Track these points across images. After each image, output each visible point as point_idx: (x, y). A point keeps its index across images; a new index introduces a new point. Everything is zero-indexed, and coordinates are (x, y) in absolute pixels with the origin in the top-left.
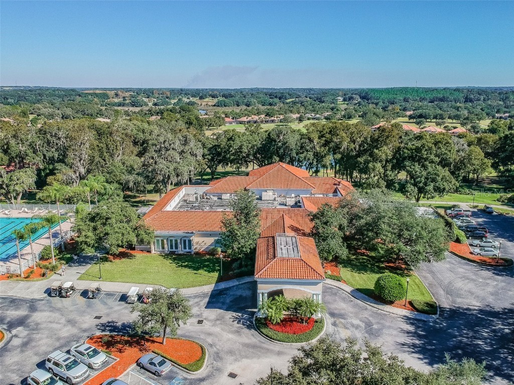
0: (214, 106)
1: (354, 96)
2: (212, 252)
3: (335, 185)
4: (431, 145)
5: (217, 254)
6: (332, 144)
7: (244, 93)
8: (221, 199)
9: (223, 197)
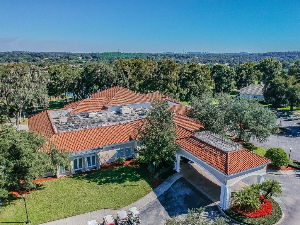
1: (88, 56)
2: (118, 163)
3: (163, 97)
4: (201, 70)
5: (123, 163)
6: (138, 74)
7: (11, 54)
8: (88, 117)
9: (90, 116)
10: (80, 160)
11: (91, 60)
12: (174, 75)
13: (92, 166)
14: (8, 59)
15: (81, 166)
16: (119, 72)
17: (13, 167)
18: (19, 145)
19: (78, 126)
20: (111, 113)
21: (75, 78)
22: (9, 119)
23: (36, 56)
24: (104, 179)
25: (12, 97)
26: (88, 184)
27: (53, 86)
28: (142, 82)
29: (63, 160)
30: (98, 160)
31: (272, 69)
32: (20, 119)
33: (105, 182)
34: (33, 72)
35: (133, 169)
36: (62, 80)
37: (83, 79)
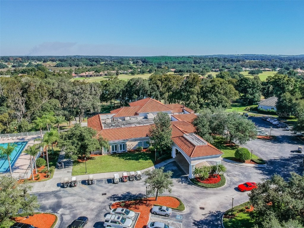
0: (55, 66)
1: (138, 61)
2: (138, 150)
3: (181, 107)
4: (219, 85)
5: (141, 151)
6: (167, 87)
7: (73, 59)
8: (124, 120)
9: (126, 119)
10: (116, 146)
11: (141, 65)
12: (197, 89)
13: (122, 150)
14: (70, 64)
15: (116, 150)
16: (153, 85)
17: (80, 145)
18: (84, 134)
19: (117, 126)
20: (140, 118)
21: (120, 89)
22: (75, 119)
23: (93, 61)
24: (128, 158)
25: (78, 105)
26: (119, 159)
27: (105, 95)
28: (171, 93)
29: (105, 144)
30: (126, 147)
31: (284, 85)
32: (82, 118)
33: (128, 159)
34: (91, 87)
35: (147, 154)
36: (111, 90)
37: (127, 89)
